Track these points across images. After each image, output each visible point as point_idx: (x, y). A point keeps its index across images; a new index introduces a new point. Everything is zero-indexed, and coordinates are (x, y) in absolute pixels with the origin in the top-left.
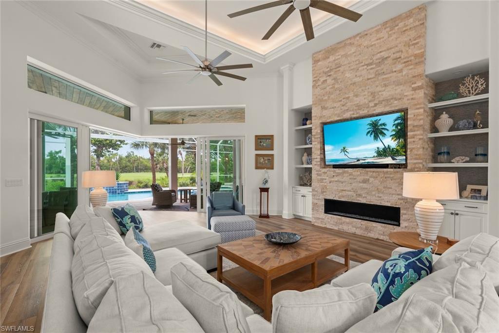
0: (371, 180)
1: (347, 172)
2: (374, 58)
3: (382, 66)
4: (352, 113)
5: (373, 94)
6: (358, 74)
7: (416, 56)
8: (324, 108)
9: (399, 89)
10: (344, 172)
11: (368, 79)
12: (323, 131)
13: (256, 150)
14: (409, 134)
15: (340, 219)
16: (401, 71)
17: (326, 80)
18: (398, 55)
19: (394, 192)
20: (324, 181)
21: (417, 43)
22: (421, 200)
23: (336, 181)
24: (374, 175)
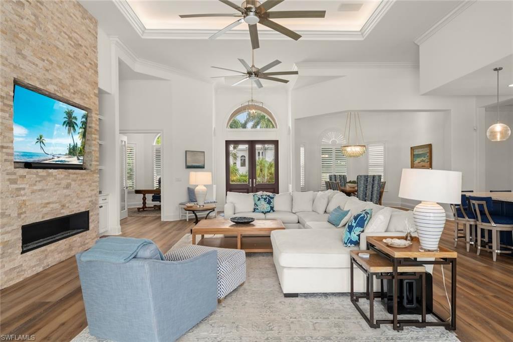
2: (73, 35)
3: (78, 51)
6: (61, 39)
8: (19, 53)
9: (88, 88)
10: (49, 175)
15: (43, 251)
16: (88, 69)
20: (22, 192)
21: (95, 52)
23: (40, 190)
24: (75, 176)
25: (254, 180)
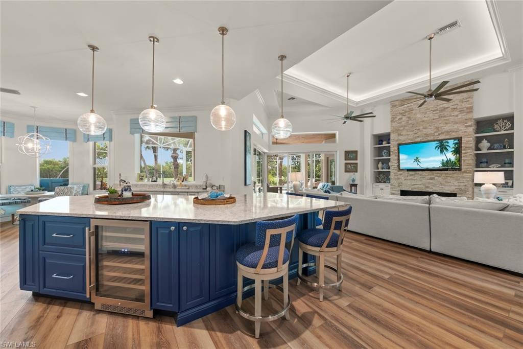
0: (436, 178)
1: (419, 174)
2: (439, 107)
3: (444, 112)
4: (422, 138)
5: (437, 128)
6: (426, 116)
7: (467, 108)
8: (399, 135)
9: (456, 126)
10: (417, 174)
11: (434, 119)
12: (398, 149)
13: (346, 160)
14: (463, 152)
16: (457, 116)
17: (402, 118)
18: (455, 107)
19: (453, 185)
20: (400, 179)
21: (468, 101)
22: (484, 184)
23: (410, 179)
24: (438, 175)
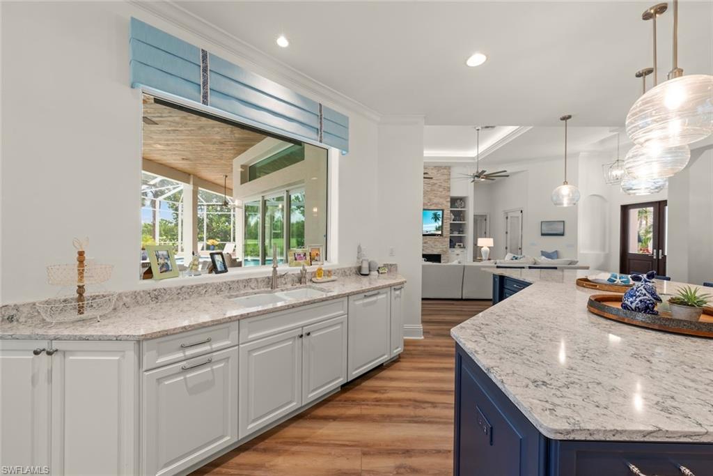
0: (429, 242)
7: (447, 187)
14: (444, 221)
16: (441, 192)
18: (441, 184)
19: (439, 247)
21: (447, 182)
25: (660, 251)
